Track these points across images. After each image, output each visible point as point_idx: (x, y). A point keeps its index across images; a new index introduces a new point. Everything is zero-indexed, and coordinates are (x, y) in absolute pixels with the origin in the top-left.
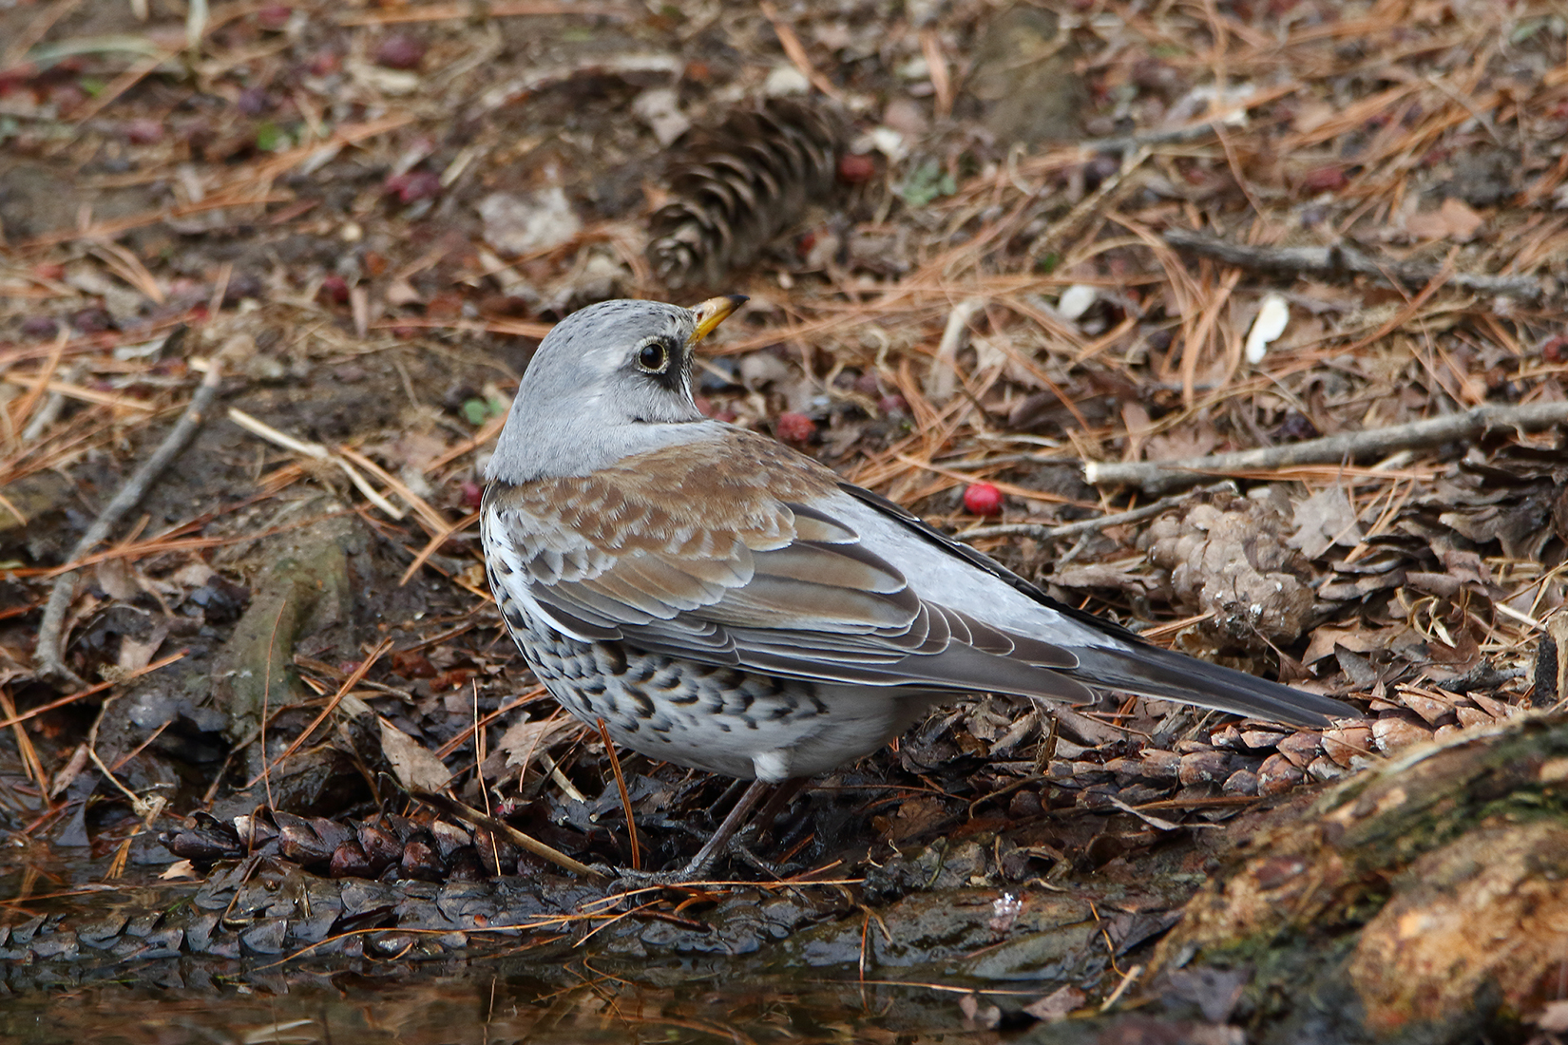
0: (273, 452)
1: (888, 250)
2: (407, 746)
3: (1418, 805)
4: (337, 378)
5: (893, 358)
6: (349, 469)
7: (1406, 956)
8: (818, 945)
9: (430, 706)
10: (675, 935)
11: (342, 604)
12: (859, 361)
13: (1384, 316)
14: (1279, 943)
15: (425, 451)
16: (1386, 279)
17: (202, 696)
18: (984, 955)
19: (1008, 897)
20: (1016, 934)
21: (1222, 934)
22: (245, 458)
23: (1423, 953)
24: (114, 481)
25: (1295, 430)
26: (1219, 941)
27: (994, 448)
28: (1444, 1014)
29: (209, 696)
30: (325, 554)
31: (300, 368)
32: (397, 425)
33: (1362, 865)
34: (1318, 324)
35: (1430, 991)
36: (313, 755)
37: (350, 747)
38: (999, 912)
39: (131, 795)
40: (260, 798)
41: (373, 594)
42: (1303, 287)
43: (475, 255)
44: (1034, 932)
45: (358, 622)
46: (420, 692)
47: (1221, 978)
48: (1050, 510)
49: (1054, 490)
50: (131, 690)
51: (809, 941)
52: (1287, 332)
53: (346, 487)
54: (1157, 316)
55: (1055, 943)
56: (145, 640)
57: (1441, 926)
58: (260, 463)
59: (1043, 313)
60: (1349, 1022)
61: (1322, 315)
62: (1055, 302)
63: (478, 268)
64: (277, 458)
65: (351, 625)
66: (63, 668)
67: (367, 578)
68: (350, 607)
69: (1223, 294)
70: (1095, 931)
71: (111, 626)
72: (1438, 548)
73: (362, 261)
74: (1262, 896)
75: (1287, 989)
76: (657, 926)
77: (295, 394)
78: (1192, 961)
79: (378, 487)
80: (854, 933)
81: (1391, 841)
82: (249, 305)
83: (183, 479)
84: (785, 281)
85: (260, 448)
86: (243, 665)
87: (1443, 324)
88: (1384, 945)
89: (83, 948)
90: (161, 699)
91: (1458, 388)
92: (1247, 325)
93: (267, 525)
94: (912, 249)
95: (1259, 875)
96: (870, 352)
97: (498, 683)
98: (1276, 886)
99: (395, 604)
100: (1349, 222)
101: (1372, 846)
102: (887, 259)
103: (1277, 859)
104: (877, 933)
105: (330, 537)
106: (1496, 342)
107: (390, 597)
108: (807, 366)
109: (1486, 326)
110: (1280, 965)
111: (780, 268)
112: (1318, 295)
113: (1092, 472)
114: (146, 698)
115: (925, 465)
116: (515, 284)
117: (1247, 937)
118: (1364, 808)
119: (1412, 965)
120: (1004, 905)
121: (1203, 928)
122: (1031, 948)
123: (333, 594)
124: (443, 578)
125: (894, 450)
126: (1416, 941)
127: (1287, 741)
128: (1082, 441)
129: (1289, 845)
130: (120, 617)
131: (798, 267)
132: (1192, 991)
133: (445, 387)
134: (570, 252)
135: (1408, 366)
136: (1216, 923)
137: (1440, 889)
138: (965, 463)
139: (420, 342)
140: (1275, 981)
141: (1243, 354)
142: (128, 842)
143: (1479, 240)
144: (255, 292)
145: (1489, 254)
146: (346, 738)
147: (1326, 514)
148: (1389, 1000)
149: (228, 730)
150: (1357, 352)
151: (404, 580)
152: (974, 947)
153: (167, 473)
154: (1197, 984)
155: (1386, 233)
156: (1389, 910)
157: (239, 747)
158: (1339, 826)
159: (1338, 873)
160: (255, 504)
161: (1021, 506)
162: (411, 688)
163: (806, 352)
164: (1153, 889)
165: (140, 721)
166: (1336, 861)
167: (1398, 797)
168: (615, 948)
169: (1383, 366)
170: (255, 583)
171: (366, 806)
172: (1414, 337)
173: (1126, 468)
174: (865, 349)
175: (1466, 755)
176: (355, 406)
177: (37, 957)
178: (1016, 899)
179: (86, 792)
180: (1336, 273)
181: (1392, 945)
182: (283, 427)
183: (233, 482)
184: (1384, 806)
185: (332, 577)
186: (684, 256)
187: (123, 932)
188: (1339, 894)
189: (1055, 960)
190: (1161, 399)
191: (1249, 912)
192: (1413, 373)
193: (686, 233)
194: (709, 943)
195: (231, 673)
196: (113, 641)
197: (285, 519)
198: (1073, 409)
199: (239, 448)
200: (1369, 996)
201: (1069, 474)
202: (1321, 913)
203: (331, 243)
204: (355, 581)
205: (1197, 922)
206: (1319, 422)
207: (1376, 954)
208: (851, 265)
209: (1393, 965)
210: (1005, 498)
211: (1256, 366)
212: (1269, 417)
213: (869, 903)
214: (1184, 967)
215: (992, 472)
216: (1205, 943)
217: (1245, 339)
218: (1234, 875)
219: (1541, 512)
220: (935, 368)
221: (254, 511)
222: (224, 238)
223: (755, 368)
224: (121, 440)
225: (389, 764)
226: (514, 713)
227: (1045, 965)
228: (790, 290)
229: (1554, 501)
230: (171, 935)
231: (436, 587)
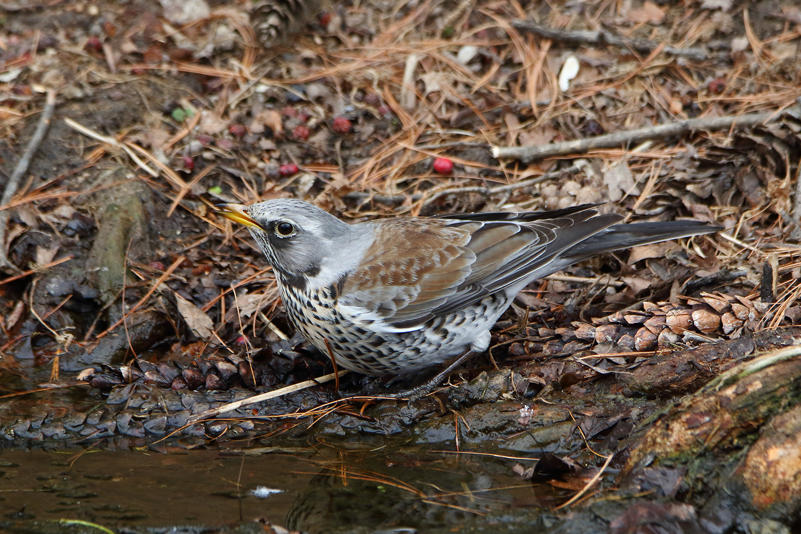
0: (87, 140)
1: (364, 21)
2: (190, 308)
3: (768, 390)
4: (110, 98)
5: (381, 84)
6: (128, 151)
7: (772, 469)
8: (432, 431)
9: (194, 283)
10: (358, 423)
11: (143, 228)
12: (363, 86)
13: (629, 68)
14: (700, 455)
15: (160, 137)
16: (627, 48)
17: (82, 279)
18: (518, 437)
19: (526, 407)
20: (532, 426)
21: (668, 450)
22: (74, 143)
23: (781, 468)
24: (11, 157)
25: (594, 130)
26: (667, 453)
27: (445, 137)
28: (791, 498)
29: (85, 279)
30: (131, 202)
31: (89, 90)
32: (143, 122)
33: (740, 419)
34: (595, 72)
35: (785, 487)
36: (146, 313)
37: (164, 310)
38: (522, 415)
39: (54, 332)
40: (122, 336)
41: (155, 222)
42: (583, 50)
43: (160, 25)
44: (542, 425)
45: (151, 237)
46: (189, 276)
47: (670, 472)
48: (476, 171)
49: (477, 160)
50: (45, 276)
51: (428, 428)
52: (579, 74)
53: (126, 159)
54: (509, 63)
55: (554, 432)
56: (48, 248)
57: (789, 454)
58: (82, 146)
59: (450, 60)
60: (744, 501)
61: (597, 67)
62: (455, 54)
63: (163, 32)
64: (91, 144)
65: (148, 240)
66: (9, 263)
67: (152, 214)
68: (147, 230)
69: (543, 54)
70: (574, 427)
71: (30, 241)
72: (687, 202)
73: (103, 26)
74: (689, 432)
75: (705, 480)
76: (348, 418)
77: (91, 107)
78: (652, 463)
79: (142, 158)
80: (450, 425)
81: (756, 408)
82: (51, 52)
83: (45, 155)
84: (318, 40)
85: (80, 138)
86: (103, 265)
87: (657, 71)
88: (761, 463)
89: (67, 431)
90: (62, 281)
91: (669, 105)
92: (557, 70)
93: (95, 183)
94: (376, 21)
95: (688, 421)
96: (369, 82)
97: (227, 272)
98: (697, 427)
99: (166, 226)
100: (598, 13)
101: (746, 410)
102: (364, 27)
103: (696, 414)
104: (462, 425)
105: (132, 192)
106: (684, 82)
107: (163, 223)
108: (339, 89)
109: (677, 72)
110: (700, 467)
111: (314, 34)
112: (592, 55)
113: (496, 151)
114: (54, 280)
115: (412, 147)
116: (182, 41)
117: (682, 452)
118: (740, 391)
119: (776, 473)
120: (525, 411)
121: (658, 446)
122: (541, 434)
123: (138, 224)
124: (187, 212)
125: (394, 138)
126: (777, 462)
127: (648, 321)
128: (486, 134)
129: (703, 408)
130: (34, 236)
131: (323, 33)
132: (656, 479)
133: (163, 101)
134: (207, 23)
135: (642, 95)
136: (665, 444)
137: (788, 436)
138: (430, 146)
139: (146, 77)
140: (699, 476)
141: (558, 86)
142: (57, 358)
143: (666, 23)
144: (54, 44)
145: (672, 32)
146: (163, 305)
147: (619, 178)
148: (764, 492)
149: (98, 298)
150: (618, 87)
151: (169, 214)
152: (511, 433)
153: (38, 154)
154: (658, 475)
155: (619, 20)
156: (761, 443)
157: (105, 307)
158: (728, 398)
159: (728, 422)
160: (85, 170)
161: (461, 168)
162: (184, 274)
163: (337, 81)
164: (598, 403)
165: (52, 292)
166: (727, 416)
167: (758, 385)
168: (328, 430)
169: (632, 93)
170: (97, 216)
171: (173, 338)
172: (642, 78)
173: (512, 150)
174: (366, 80)
175: (791, 365)
176: (121, 113)
177: (45, 436)
178: (530, 408)
179: (31, 330)
180: (601, 44)
181: (765, 464)
182: (88, 126)
183: (71, 157)
184: (751, 389)
185: (137, 215)
186: (273, 32)
187: (85, 422)
188: (729, 432)
189: (555, 441)
190: (524, 112)
191: (683, 439)
192: (646, 98)
193: (273, 20)
194: (375, 428)
195: (98, 269)
196: (31, 249)
197: (104, 180)
198: (481, 117)
199: (70, 138)
200: (754, 489)
201: (483, 152)
202: (720, 442)
203: (84, 16)
204: (147, 215)
205: (654, 443)
206: (605, 125)
207: (757, 468)
208: (348, 31)
209: (766, 474)
210: (453, 165)
211: (566, 93)
212: (577, 120)
213: (456, 409)
214: (650, 465)
215: (444, 151)
216: (659, 454)
217: (558, 77)
218: (673, 420)
219: (729, 180)
220: (404, 90)
221: (86, 175)
222: (28, 12)
223: (315, 90)
224: (11, 133)
225: (182, 317)
226: (238, 290)
227: (549, 443)
228: (321, 45)
229: (736, 174)
230: (110, 424)
231: (184, 216)
